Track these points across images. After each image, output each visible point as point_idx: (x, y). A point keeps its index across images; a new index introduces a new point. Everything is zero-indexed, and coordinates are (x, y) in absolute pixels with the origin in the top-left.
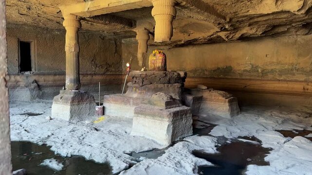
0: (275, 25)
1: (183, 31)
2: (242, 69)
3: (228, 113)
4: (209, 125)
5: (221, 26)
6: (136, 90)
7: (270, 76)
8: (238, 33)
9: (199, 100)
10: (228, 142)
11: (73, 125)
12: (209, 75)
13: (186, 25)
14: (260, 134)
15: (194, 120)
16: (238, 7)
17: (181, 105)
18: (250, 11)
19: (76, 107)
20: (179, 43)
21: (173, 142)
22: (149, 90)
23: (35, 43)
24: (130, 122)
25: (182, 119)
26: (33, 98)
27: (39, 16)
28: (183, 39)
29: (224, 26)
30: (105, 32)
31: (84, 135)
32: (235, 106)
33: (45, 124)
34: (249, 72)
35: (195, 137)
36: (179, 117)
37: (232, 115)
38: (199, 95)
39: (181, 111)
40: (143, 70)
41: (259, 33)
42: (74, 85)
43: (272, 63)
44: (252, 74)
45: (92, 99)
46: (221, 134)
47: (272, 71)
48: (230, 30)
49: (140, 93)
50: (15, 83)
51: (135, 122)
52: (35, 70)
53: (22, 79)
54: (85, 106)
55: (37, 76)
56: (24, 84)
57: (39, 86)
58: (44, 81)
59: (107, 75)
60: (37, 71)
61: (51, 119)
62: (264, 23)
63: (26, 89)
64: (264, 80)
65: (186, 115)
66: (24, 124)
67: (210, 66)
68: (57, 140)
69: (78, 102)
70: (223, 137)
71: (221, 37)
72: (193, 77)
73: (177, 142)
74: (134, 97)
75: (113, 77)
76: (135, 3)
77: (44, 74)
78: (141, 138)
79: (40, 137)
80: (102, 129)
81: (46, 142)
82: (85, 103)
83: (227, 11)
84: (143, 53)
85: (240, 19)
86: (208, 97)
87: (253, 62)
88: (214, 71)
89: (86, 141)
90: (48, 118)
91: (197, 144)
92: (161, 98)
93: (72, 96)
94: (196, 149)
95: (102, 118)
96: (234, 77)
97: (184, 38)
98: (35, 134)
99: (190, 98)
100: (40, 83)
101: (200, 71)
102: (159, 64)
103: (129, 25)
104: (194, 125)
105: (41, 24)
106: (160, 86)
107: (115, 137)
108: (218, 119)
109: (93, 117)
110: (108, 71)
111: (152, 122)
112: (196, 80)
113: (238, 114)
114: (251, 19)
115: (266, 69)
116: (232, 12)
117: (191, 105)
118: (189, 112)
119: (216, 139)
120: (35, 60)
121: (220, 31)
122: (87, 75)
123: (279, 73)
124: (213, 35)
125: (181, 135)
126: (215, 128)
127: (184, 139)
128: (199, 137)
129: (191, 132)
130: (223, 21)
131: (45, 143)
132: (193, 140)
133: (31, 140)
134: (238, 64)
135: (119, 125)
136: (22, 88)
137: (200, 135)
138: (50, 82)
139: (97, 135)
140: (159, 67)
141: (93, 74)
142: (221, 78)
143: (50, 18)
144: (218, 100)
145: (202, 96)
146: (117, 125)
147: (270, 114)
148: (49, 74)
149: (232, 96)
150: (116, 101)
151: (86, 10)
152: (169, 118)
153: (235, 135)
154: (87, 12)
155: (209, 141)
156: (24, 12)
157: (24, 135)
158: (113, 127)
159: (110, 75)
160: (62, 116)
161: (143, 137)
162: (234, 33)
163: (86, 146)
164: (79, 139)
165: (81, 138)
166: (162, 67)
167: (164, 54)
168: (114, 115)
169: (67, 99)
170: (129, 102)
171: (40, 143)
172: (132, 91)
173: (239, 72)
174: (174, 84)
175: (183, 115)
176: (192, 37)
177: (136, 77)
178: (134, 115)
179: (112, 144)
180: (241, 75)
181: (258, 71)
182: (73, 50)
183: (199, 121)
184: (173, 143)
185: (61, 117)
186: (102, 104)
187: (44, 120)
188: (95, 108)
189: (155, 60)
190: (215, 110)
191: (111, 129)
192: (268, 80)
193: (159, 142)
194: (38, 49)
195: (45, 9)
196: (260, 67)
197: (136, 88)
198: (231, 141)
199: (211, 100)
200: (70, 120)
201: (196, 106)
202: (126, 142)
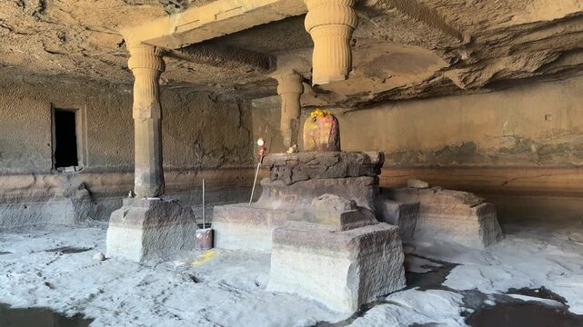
0: (566, 48)
1: (372, 73)
2: (497, 147)
3: (477, 237)
4: (440, 265)
5: (451, 55)
6: (277, 194)
7: (556, 159)
8: (487, 69)
9: (412, 211)
10: (490, 302)
11: (147, 270)
12: (427, 162)
13: (376, 60)
14: (558, 283)
15: (406, 255)
16: (490, 9)
17: (375, 221)
18: (515, 19)
19: (155, 233)
20: (364, 99)
21: (363, 306)
22: (304, 192)
23: (83, 111)
24: (265, 260)
25: (380, 251)
26: (80, 218)
27: (85, 55)
28: (372, 89)
29: (458, 56)
30: (219, 86)
31: (167, 293)
32: (492, 224)
33: (90, 269)
34: (512, 152)
35: (412, 292)
36: (374, 248)
37: (487, 240)
38: (412, 200)
39: (379, 234)
40: (291, 150)
41: (532, 68)
42: (152, 187)
43: (558, 133)
44: (518, 156)
45: (189, 215)
46: (470, 286)
47: (561, 149)
48: (469, 65)
49: (287, 199)
50: (44, 190)
51: (275, 262)
52: (85, 164)
53: (59, 182)
54: (173, 230)
55: (89, 175)
56: (63, 191)
57: (91, 194)
58: (103, 184)
59: (224, 169)
60: (87, 166)
61: (104, 259)
62: (542, 45)
63: (66, 200)
64: (543, 168)
65: (388, 242)
66: (48, 271)
67: (429, 144)
68: (107, 304)
69: (160, 221)
70: (476, 291)
71: (450, 81)
72: (394, 168)
73: (372, 305)
74: (275, 208)
75: (235, 174)
76: (270, 6)
77: (101, 172)
78: (289, 298)
79: (72, 299)
80: (207, 278)
81: (84, 309)
82: (174, 223)
83: (465, 19)
84: (292, 120)
85: (492, 38)
86: (433, 204)
87: (518, 131)
88: (438, 153)
89: (170, 305)
90: (97, 256)
91: (418, 309)
92: (332, 207)
93: (146, 209)
94: (418, 322)
95: (210, 253)
96: (480, 165)
97: (374, 87)
98: (66, 292)
99: (392, 208)
100: (94, 189)
101: (409, 154)
102: (325, 137)
103: (261, 65)
104: (406, 265)
105: (92, 72)
106: (328, 182)
107: (232, 296)
108: (458, 251)
109: (190, 253)
110: (225, 161)
111: (313, 259)
112: (402, 173)
113: (498, 238)
114: (515, 36)
115: (546, 145)
116: (475, 21)
117: (397, 223)
118: (396, 235)
119: (462, 297)
120: (84, 143)
121: (450, 68)
122: (187, 170)
123: (576, 152)
124: (434, 78)
125: (381, 289)
126: (453, 271)
127: (388, 299)
128: (420, 292)
129: (402, 282)
130: (456, 42)
131: (81, 312)
132: (408, 299)
133: (54, 306)
134: (488, 138)
135: (243, 269)
136: (59, 198)
137: (423, 289)
138: (114, 187)
139: (193, 291)
140: (324, 145)
141: (197, 169)
142: (453, 168)
143: (107, 57)
144: (454, 211)
145: (419, 204)
146: (237, 269)
147: (566, 238)
148: (111, 171)
149: (484, 202)
150: (237, 218)
151: (172, 31)
152: (351, 250)
153: (502, 287)
154: (174, 35)
155: (444, 302)
156: (56, 48)
157: (42, 294)
158: (230, 273)
159: (230, 169)
160: (127, 251)
161: (293, 295)
162: (477, 70)
163: (166, 318)
164: (155, 301)
165: (160, 300)
166: (331, 144)
167: (334, 118)
168: (234, 247)
169: (136, 216)
170: (265, 219)
171: (71, 313)
172: (270, 195)
173: (491, 153)
174: (358, 179)
175: (382, 243)
176: (390, 85)
177: (278, 166)
178: (272, 245)
179: (225, 313)
180: (495, 158)
181: (530, 150)
182: (149, 116)
183: (416, 256)
184: (362, 309)
185: (125, 254)
186: (208, 225)
187: (89, 262)
188: (194, 233)
189: (317, 129)
190: (448, 232)
191: (224, 277)
192: (552, 168)
193: (331, 307)
194: (89, 124)
195: (93, 39)
196: (534, 142)
197: (279, 188)
198: (495, 301)
199: (439, 211)
200: (142, 260)
201: (407, 225)
202: (255, 308)
